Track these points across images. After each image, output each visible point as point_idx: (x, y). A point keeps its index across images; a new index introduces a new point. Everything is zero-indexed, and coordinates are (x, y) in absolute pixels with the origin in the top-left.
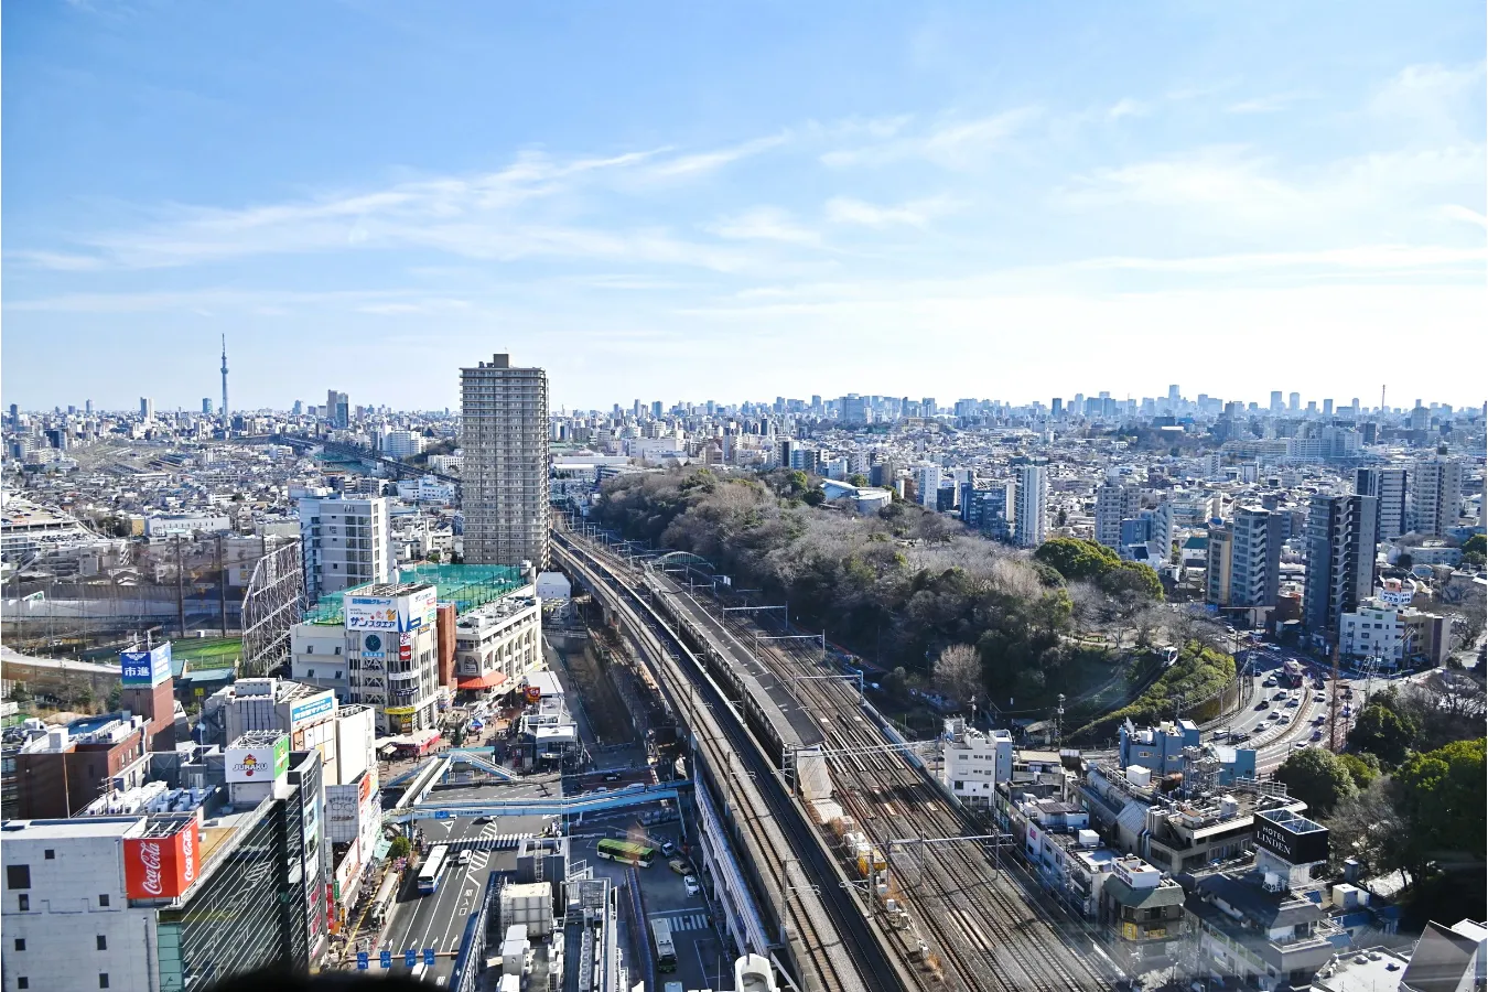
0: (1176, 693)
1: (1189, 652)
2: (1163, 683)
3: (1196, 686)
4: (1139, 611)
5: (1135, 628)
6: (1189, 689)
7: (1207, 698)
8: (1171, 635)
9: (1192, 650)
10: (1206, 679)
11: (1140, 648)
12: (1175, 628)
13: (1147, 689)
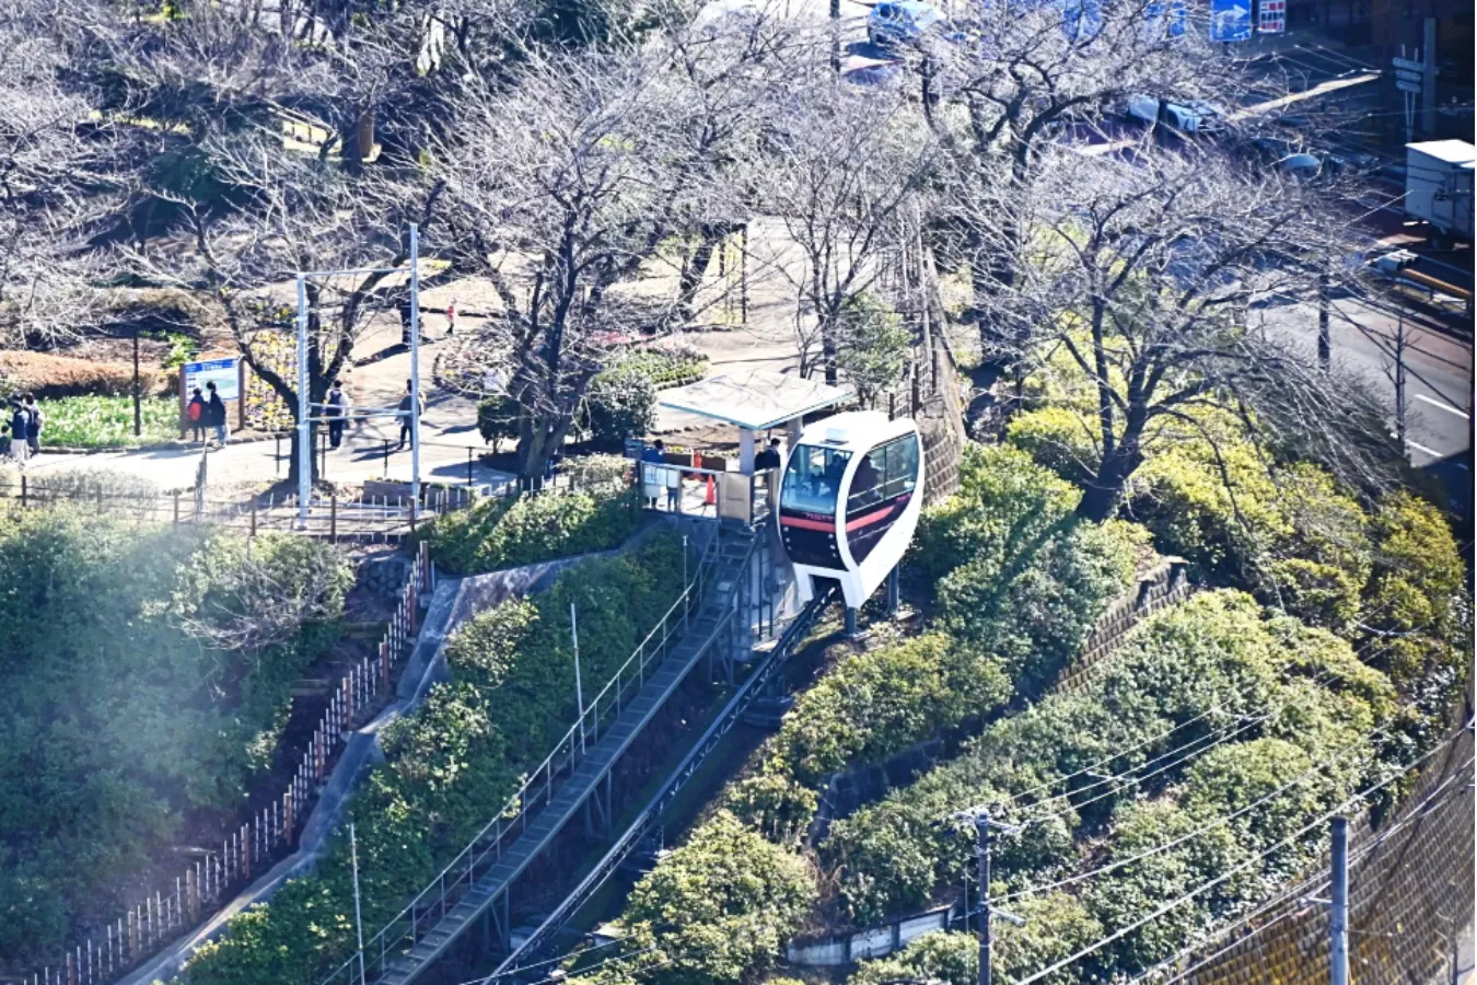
0: (906, 904)
1: (1018, 472)
2: (775, 818)
3: (1095, 815)
4: (501, 80)
5: (468, 256)
6: (1031, 856)
7: (1208, 934)
8: (836, 307)
9: (1047, 452)
10: (1192, 730)
11: (526, 469)
12: (874, 224)
13: (613, 901)
